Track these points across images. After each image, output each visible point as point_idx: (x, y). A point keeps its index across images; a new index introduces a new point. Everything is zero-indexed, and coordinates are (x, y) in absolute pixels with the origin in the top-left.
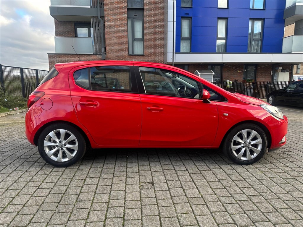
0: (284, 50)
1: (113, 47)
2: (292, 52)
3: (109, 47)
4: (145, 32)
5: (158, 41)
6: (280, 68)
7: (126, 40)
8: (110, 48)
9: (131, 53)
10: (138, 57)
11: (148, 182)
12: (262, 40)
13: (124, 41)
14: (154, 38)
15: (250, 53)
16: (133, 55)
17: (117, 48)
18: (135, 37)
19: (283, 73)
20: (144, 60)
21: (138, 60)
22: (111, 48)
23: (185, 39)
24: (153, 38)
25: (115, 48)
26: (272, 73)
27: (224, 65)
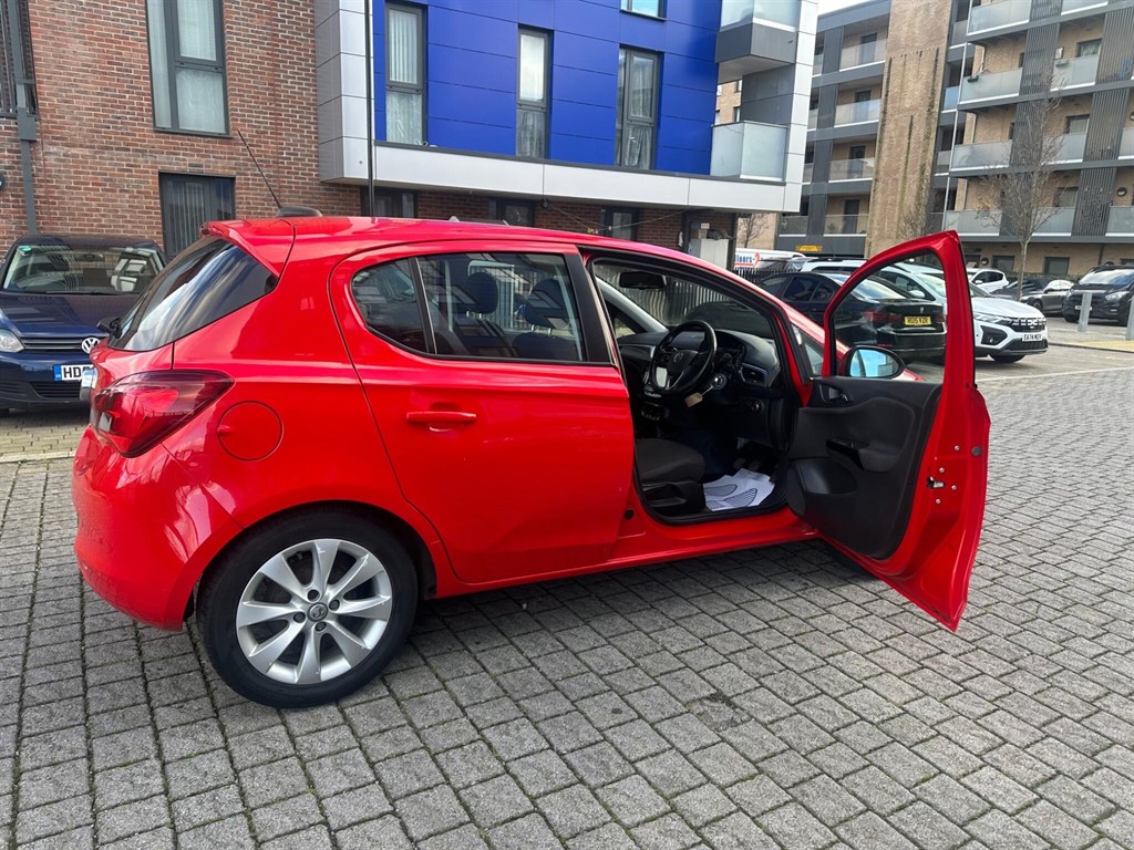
0: (716, 166)
1: (77, 86)
2: (742, 177)
3: (56, 84)
4: (231, 39)
5: (292, 84)
6: (705, 226)
7: (144, 62)
8: (60, 90)
9: (165, 122)
10: (200, 143)
11: (707, 698)
12: (657, 126)
13: (131, 66)
14: (273, 70)
15: (620, 168)
16: (175, 132)
17: (98, 94)
18: (182, 55)
19: (711, 242)
20: (229, 159)
21: (203, 156)
22: (66, 91)
23: (403, 90)
24: (266, 69)
25: (86, 93)
26: (681, 241)
27: (546, 205)
